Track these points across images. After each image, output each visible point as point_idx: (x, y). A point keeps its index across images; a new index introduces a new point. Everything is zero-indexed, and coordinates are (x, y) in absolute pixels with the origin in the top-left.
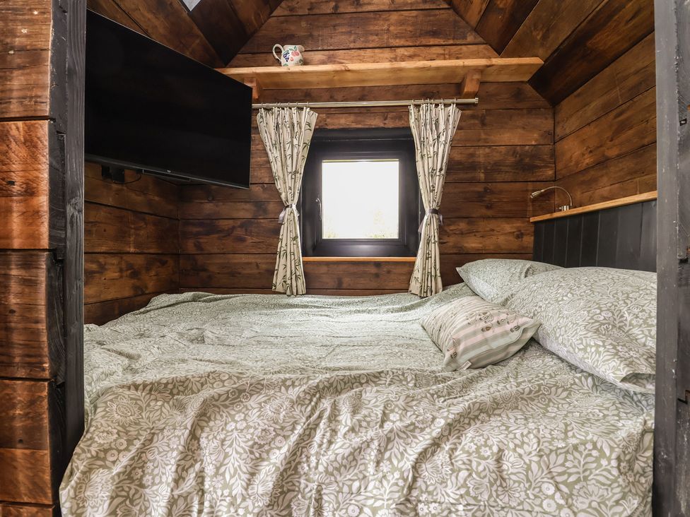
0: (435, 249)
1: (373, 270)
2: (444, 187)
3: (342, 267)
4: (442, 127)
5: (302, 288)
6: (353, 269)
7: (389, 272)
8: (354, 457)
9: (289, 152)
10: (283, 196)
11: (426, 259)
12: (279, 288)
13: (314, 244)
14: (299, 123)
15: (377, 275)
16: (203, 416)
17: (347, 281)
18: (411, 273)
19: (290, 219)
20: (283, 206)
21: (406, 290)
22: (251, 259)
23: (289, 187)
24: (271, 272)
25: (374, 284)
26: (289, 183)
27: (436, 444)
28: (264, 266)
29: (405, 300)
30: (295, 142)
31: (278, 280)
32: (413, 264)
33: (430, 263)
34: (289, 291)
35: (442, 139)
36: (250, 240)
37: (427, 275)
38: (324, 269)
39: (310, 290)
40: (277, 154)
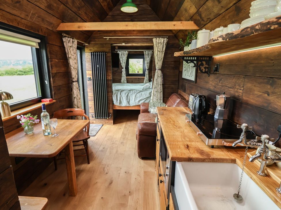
0: (148, 76)
1: (138, 79)
2: (149, 65)
3: (133, 79)
4: (149, 55)
5: (126, 82)
6: (134, 79)
7: (141, 80)
8: (132, 94)
9: (123, 59)
10: (123, 67)
11: (146, 77)
12: (122, 82)
13: (128, 74)
14: (125, 54)
15: (138, 80)
16: (121, 92)
17: (133, 81)
18: (144, 80)
19: (124, 70)
20: (123, 68)
21: (143, 83)
22: (117, 77)
23: (123, 65)
24: (121, 79)
25: (138, 82)
26: (124, 64)
27: (138, 93)
28: (119, 78)
29: (142, 84)
30: (125, 57)
31: (122, 81)
32: (144, 78)
33: (147, 78)
34: (124, 83)
35: (149, 57)
36: (117, 74)
37: (146, 80)
38: (130, 79)
39: (127, 82)
40: (121, 59)
